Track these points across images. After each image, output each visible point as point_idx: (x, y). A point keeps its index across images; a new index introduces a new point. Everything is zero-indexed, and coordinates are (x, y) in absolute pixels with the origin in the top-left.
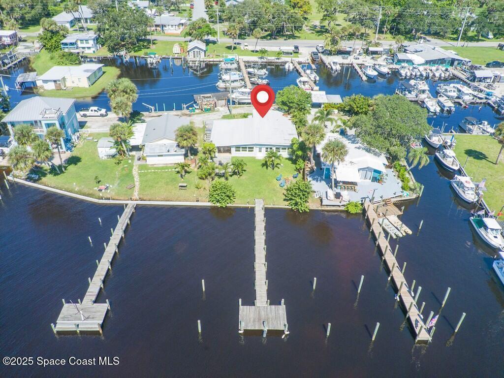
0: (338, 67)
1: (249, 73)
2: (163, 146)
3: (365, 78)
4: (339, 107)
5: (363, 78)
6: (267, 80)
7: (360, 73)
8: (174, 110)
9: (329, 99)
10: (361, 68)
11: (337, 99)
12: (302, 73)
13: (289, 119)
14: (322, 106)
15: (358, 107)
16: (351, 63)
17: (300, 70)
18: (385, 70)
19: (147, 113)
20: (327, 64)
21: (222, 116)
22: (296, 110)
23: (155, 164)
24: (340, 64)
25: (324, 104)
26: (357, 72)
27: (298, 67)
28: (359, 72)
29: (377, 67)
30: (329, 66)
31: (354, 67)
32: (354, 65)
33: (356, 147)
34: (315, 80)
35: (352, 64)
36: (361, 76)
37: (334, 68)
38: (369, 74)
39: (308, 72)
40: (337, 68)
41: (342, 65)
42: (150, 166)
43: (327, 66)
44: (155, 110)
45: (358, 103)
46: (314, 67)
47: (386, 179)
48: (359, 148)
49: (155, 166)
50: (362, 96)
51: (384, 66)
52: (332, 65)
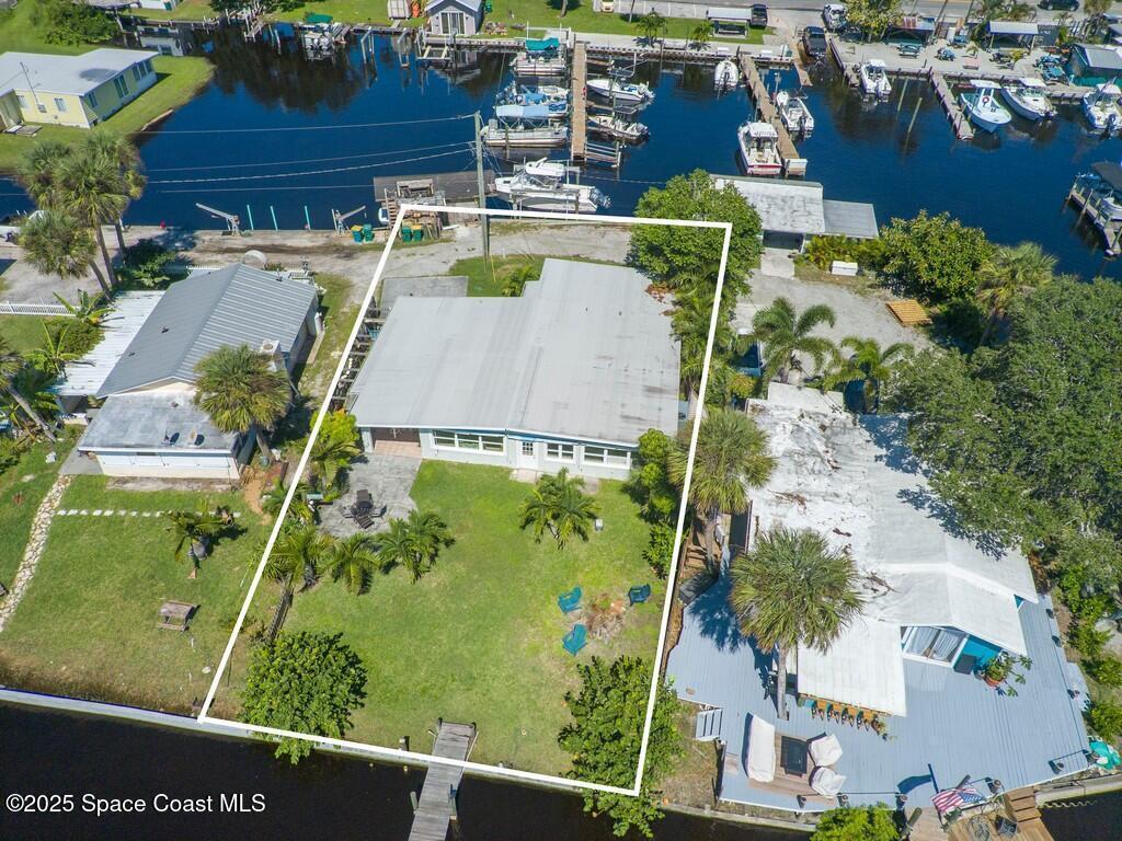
0: (884, 85)
1: (593, 94)
2: (165, 410)
3: (966, 131)
4: (864, 253)
5: (961, 132)
6: (641, 126)
7: (954, 110)
8: (308, 226)
9: (832, 218)
10: (956, 91)
11: (859, 220)
12: (763, 104)
13: (666, 313)
14: (806, 243)
15: (931, 268)
16: (924, 71)
17: (760, 90)
18: (1037, 105)
19: (216, 235)
20: (849, 72)
21: (452, 263)
22: (694, 278)
23: (133, 479)
24: (889, 73)
25: (810, 237)
26: (944, 105)
27: (755, 78)
28: (949, 106)
29: (1011, 90)
30: (854, 80)
31: (933, 87)
32: (935, 79)
33: (904, 493)
34: (802, 131)
35: (928, 76)
36: (957, 122)
37: (870, 85)
38: (982, 116)
39: (783, 98)
40: (881, 89)
41: (896, 77)
42: (110, 486)
43: (847, 79)
44: (244, 226)
45: (936, 254)
46: (804, 78)
47: (1021, 679)
48: (916, 500)
49: (129, 486)
50: (955, 224)
51: (1036, 90)
52: (865, 77)
